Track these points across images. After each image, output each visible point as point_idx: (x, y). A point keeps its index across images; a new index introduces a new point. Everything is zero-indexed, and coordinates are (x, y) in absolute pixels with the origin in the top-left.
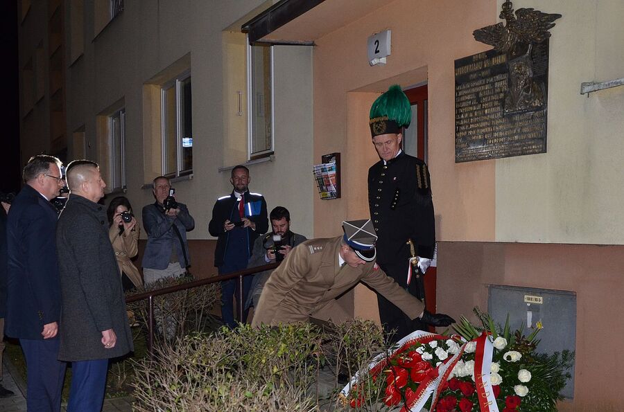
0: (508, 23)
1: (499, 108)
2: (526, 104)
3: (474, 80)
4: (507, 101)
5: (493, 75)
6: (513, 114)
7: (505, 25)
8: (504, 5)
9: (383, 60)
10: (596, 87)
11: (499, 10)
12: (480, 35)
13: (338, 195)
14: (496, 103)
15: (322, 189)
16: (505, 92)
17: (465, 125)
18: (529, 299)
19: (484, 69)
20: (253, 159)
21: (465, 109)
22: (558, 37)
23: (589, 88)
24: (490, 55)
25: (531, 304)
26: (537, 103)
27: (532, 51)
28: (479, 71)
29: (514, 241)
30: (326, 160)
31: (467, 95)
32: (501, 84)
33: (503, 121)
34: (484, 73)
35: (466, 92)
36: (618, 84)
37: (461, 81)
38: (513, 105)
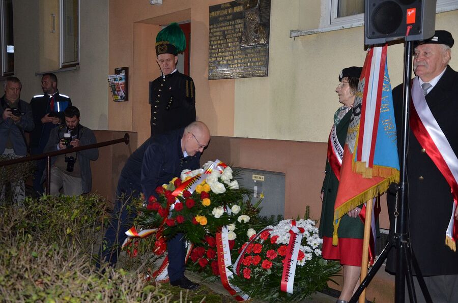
1: (238, 43)
2: (256, 42)
3: (221, 22)
4: (243, 38)
5: (234, 19)
6: (247, 48)
9: (160, 1)
10: (299, 33)
13: (126, 98)
14: (236, 39)
15: (114, 93)
16: (242, 32)
17: (215, 53)
18: (256, 178)
19: (228, 14)
20: (64, 67)
21: (216, 42)
23: (295, 34)
24: (233, 5)
25: (257, 181)
26: (262, 41)
27: (260, 5)
28: (225, 16)
29: (246, 137)
30: (117, 72)
31: (217, 32)
32: (239, 26)
33: (241, 52)
34: (228, 17)
35: (216, 30)
36: (313, 33)
37: (213, 21)
38: (247, 42)
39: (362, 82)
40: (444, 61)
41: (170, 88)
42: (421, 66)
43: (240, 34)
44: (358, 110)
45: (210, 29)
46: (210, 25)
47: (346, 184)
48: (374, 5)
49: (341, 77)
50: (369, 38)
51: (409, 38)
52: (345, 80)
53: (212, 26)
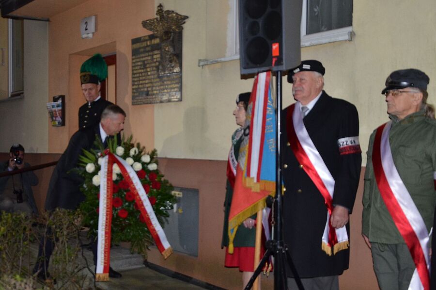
0: (161, 18)
1: (156, 72)
2: (171, 70)
3: (142, 53)
4: (160, 67)
5: (152, 50)
6: (163, 76)
7: (159, 19)
8: (159, 7)
9: (90, 35)
10: (206, 63)
11: (156, 10)
12: (145, 24)
13: (63, 123)
14: (154, 68)
15: (52, 119)
16: (159, 62)
17: (137, 81)
18: (175, 194)
19: (148, 46)
20: (13, 96)
21: (138, 71)
22: (188, 30)
23: (204, 63)
24: (152, 37)
26: (176, 70)
27: (173, 37)
28: (145, 47)
30: (55, 100)
31: (139, 62)
32: (157, 57)
33: (158, 80)
34: (148, 49)
35: (138, 60)
36: (217, 62)
37: (135, 52)
38: (164, 70)
39: (250, 106)
41: (95, 114)
42: (299, 90)
43: (157, 64)
44: (247, 131)
45: (133, 59)
46: (133, 55)
49: (238, 101)
52: (241, 104)
53: (134, 57)
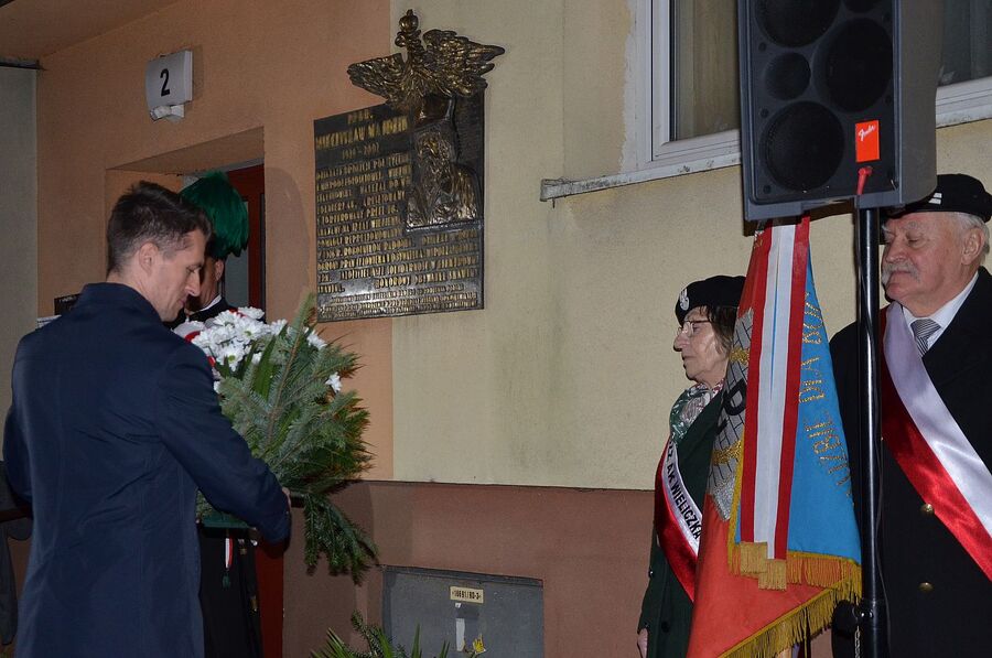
0: (411, 55)
1: (396, 219)
2: (446, 214)
3: (349, 161)
4: (412, 206)
5: (384, 154)
6: (423, 232)
7: (405, 58)
8: (402, 20)
9: (178, 110)
10: (566, 189)
11: (395, 29)
12: (358, 74)
14: (392, 209)
16: (407, 189)
17: (334, 249)
18: (461, 594)
19: (368, 140)
21: (336, 219)
22: (503, 90)
23: (555, 190)
24: (381, 114)
25: (464, 604)
26: (465, 213)
27: (455, 113)
28: (361, 144)
29: (427, 480)
30: (62, 306)
31: (338, 189)
32: (400, 173)
33: (405, 244)
34: (369, 149)
35: (340, 183)
36: (604, 187)
37: (326, 161)
38: (423, 214)
39: (745, 320)
40: (967, 259)
43: (401, 194)
44: (738, 399)
45: (319, 182)
46: (318, 171)
47: (716, 605)
48: (765, 113)
49: (685, 306)
50: (757, 202)
51: (866, 201)
52: (699, 314)
53: (323, 175)
